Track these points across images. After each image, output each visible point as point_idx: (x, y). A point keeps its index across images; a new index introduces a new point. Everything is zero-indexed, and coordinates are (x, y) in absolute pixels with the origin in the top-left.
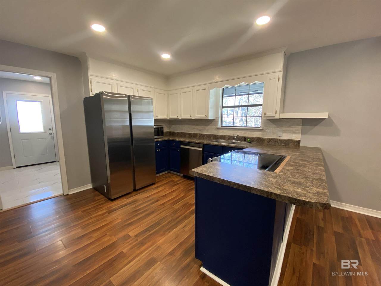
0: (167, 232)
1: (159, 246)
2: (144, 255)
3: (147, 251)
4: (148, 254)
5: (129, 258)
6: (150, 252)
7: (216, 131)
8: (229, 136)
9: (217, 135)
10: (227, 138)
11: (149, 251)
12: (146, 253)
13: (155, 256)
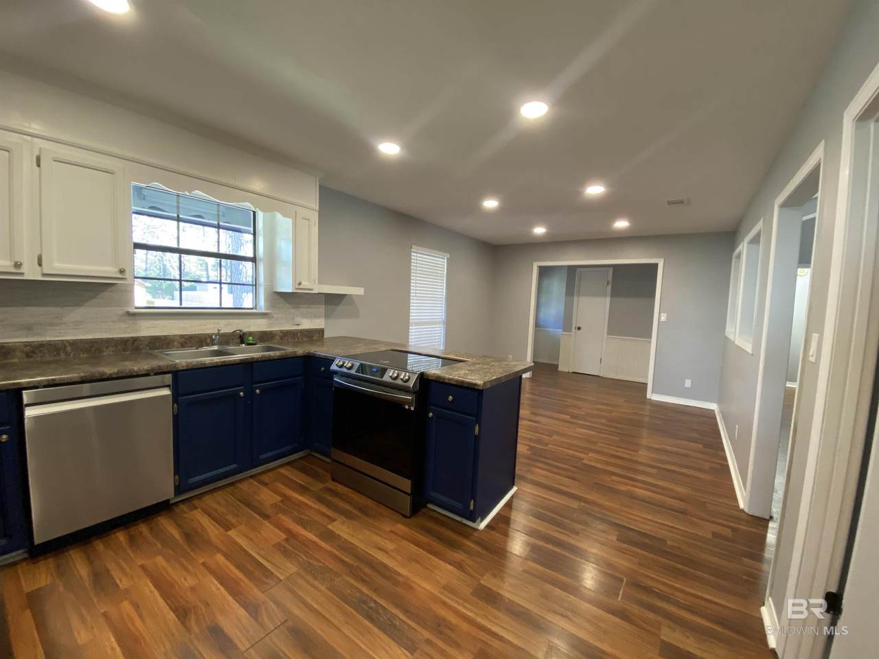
0: (400, 579)
1: (444, 588)
2: (471, 611)
3: (460, 608)
4: (466, 604)
5: (484, 639)
6: (461, 601)
7: (123, 325)
8: (182, 336)
9: (135, 340)
10: (176, 343)
11: (458, 604)
12: (465, 608)
13: (467, 591)
